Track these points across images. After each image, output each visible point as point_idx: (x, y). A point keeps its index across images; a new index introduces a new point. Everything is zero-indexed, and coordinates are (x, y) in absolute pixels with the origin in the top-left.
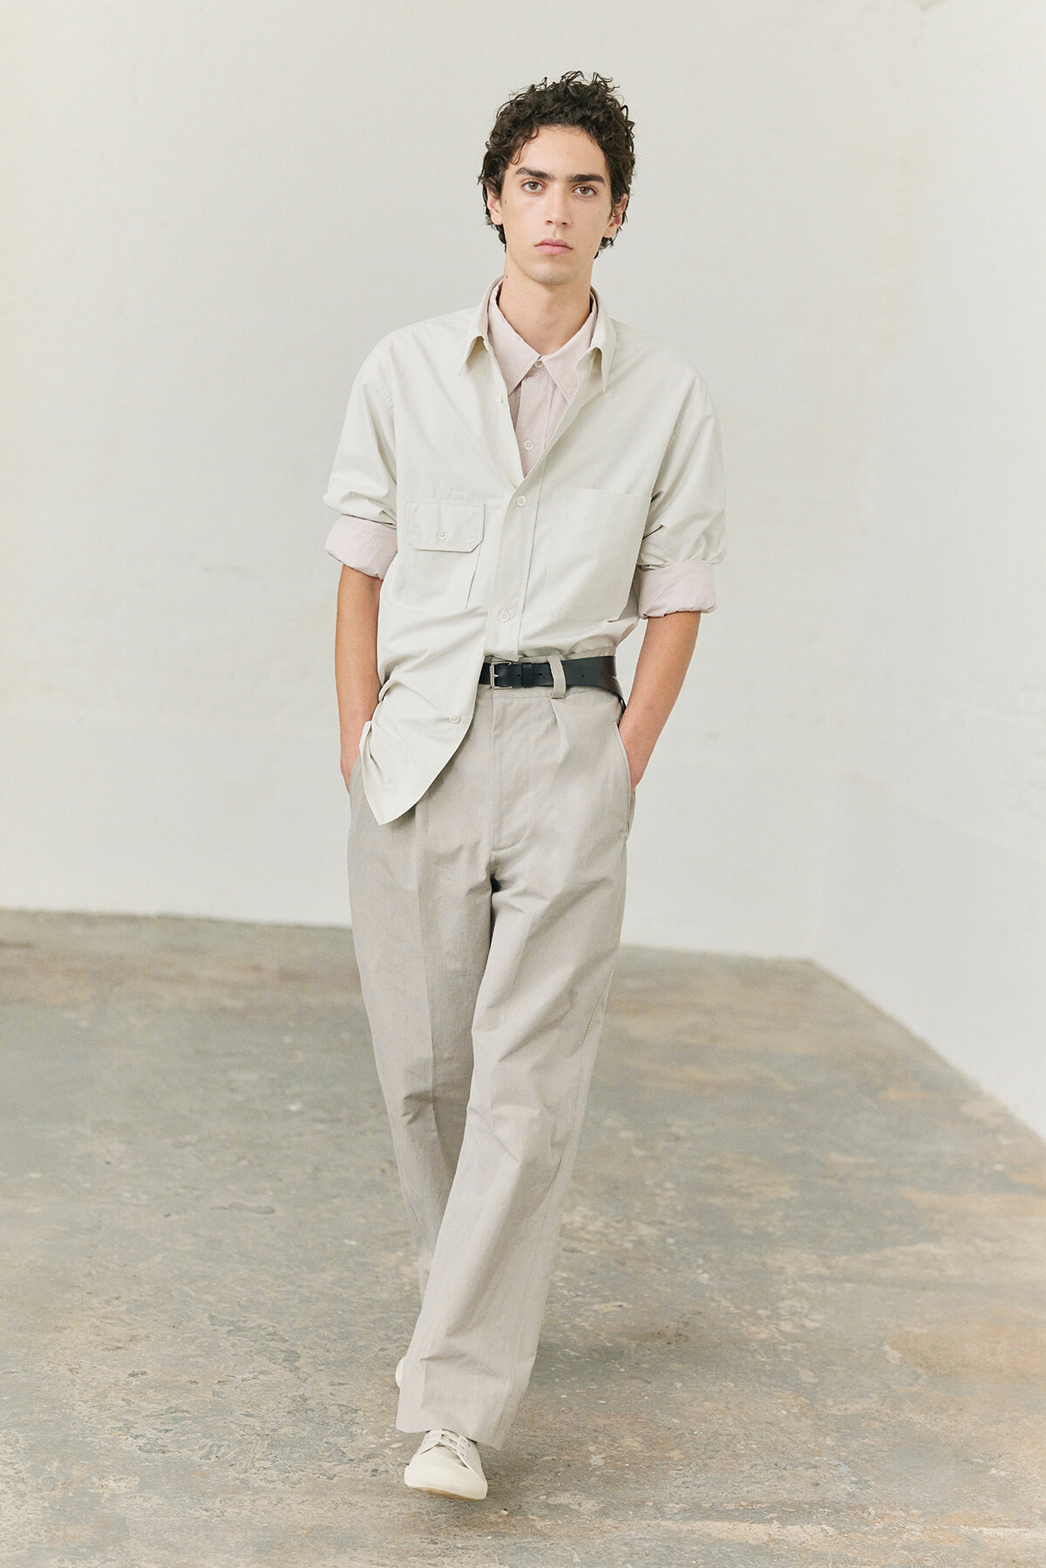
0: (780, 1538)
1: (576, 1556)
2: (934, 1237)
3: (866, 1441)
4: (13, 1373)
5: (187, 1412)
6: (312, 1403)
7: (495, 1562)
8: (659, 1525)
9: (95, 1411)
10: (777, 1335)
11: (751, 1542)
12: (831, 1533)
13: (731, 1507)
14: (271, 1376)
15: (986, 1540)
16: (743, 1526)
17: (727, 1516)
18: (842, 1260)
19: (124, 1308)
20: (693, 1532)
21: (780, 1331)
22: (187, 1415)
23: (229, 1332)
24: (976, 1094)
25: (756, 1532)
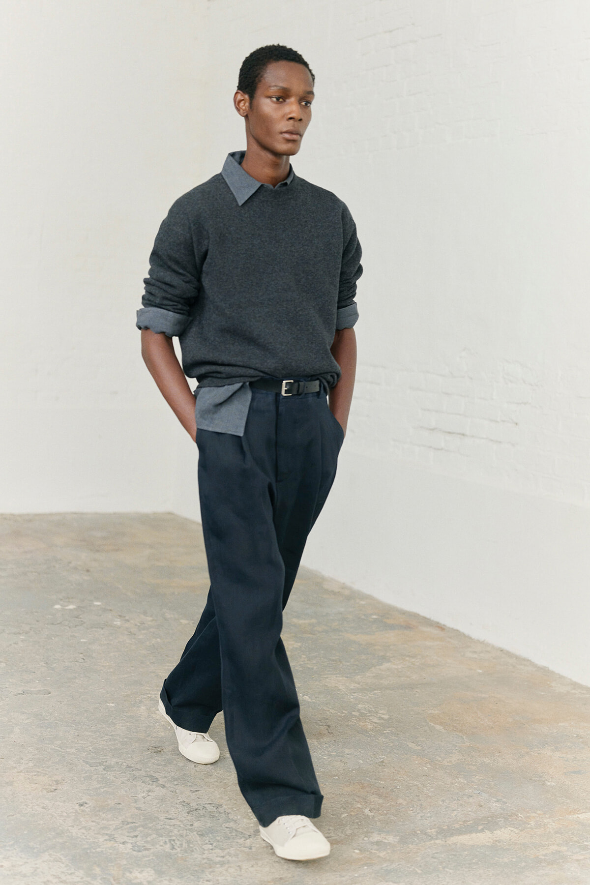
0: (498, 839)
1: (417, 869)
2: (384, 659)
3: (477, 777)
4: (13, 816)
5: (134, 823)
6: (193, 805)
7: (381, 881)
8: (435, 843)
9: (83, 831)
10: (375, 725)
11: (487, 844)
12: (517, 832)
13: (457, 826)
14: (155, 793)
15: (586, 821)
16: (474, 835)
17: (459, 832)
18: (358, 678)
19: (31, 764)
20: (455, 844)
21: (376, 723)
22: (136, 825)
23: (104, 769)
24: (323, 579)
25: (482, 838)
